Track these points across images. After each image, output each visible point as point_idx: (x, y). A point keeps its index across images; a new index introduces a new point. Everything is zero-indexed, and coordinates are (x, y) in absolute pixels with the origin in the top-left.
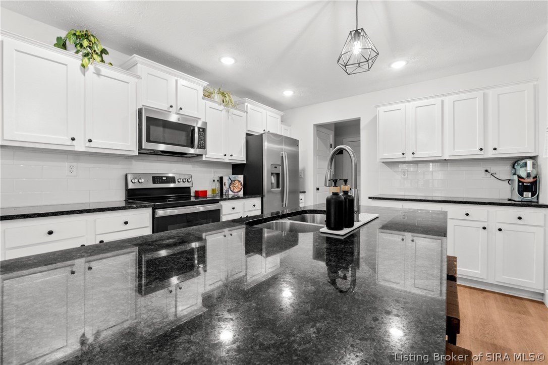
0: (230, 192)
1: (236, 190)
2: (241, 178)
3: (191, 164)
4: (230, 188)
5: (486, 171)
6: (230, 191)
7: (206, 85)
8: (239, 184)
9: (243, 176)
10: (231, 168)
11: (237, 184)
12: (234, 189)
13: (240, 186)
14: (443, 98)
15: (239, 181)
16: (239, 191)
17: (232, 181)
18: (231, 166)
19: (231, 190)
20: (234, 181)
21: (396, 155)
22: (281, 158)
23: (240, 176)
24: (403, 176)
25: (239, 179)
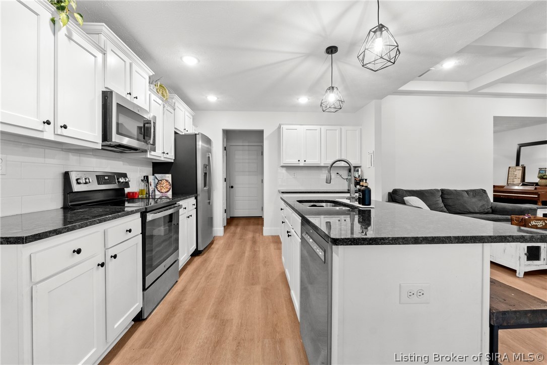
0: (157, 193)
1: (164, 191)
2: (169, 177)
3: (122, 161)
4: (157, 188)
5: (337, 173)
6: (156, 191)
7: (151, 74)
8: (167, 183)
9: (171, 175)
10: (152, 166)
11: (165, 184)
12: (161, 189)
13: (168, 186)
14: (321, 127)
15: (167, 181)
16: (168, 191)
17: (159, 181)
18: (152, 164)
19: (158, 191)
20: (161, 180)
21: (293, 161)
22: (207, 158)
23: (167, 175)
24: (293, 176)
25: (167, 179)
